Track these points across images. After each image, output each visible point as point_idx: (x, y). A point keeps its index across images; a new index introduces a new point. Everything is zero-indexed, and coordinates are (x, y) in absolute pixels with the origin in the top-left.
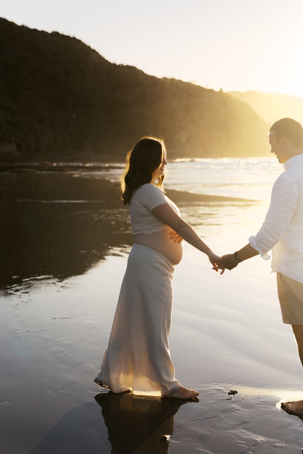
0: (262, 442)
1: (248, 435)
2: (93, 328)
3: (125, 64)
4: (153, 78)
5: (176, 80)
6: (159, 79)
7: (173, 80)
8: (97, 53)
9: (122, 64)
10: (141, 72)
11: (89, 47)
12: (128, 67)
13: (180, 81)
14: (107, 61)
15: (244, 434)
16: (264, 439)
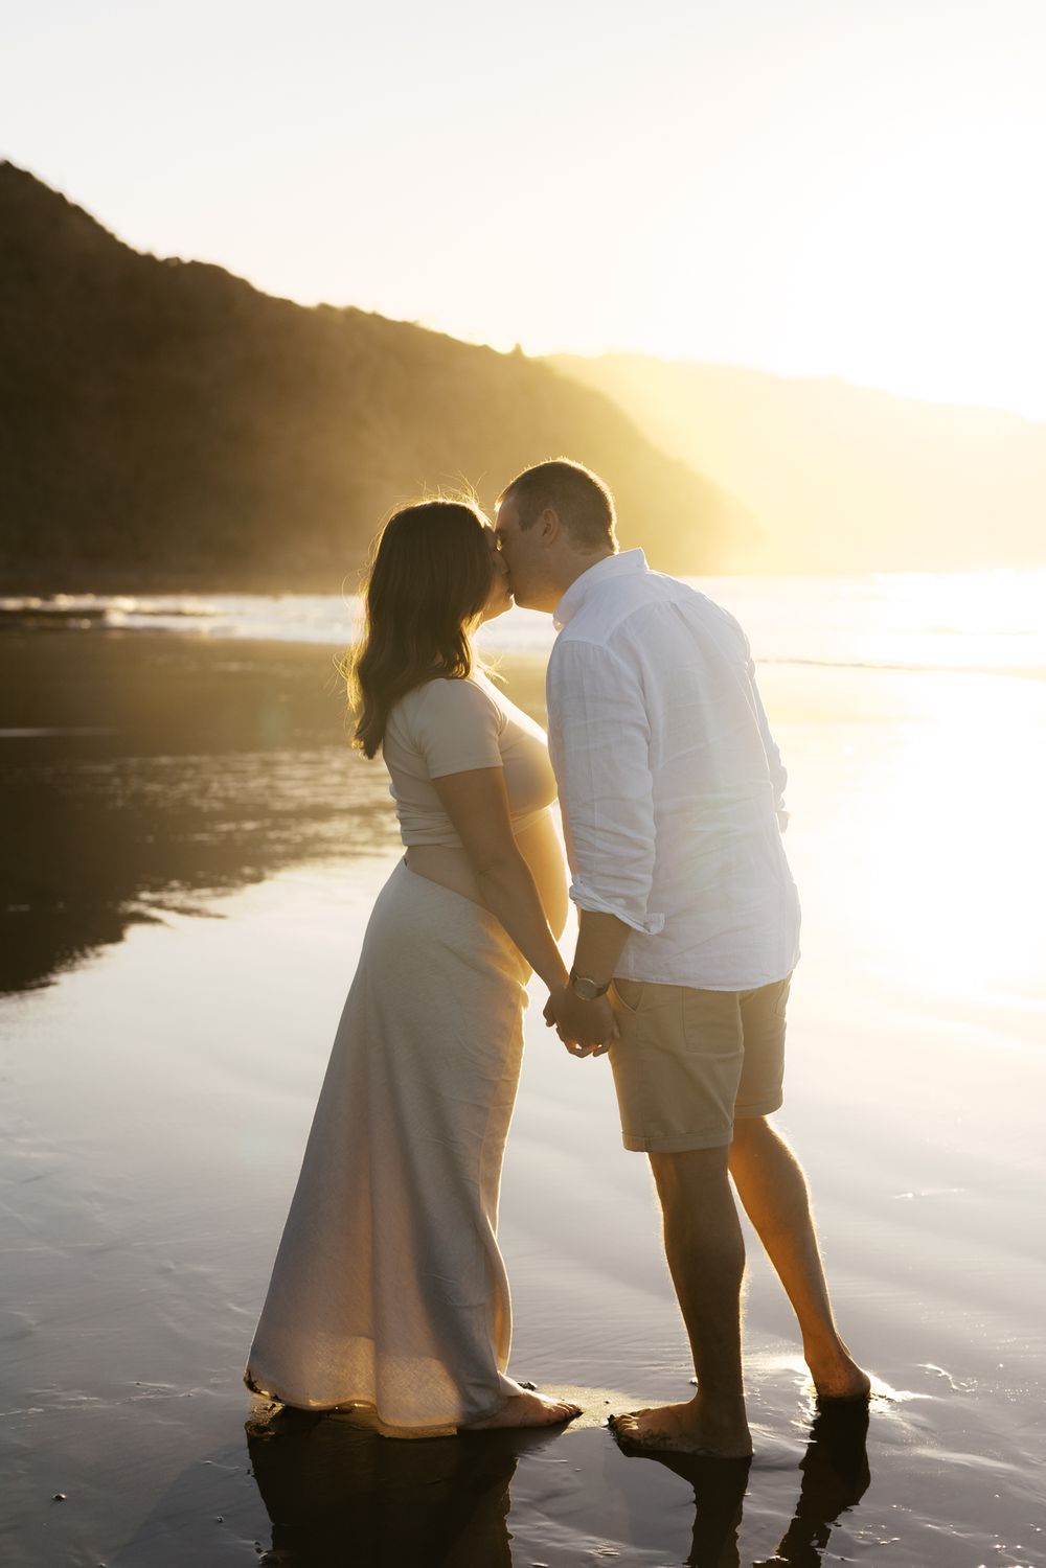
0: (610, 1560)
1: (562, 1536)
2: (37, 1178)
3: (186, 258)
4: (285, 306)
5: (361, 313)
6: (304, 312)
7: (352, 314)
8: (88, 220)
9: (178, 259)
10: (243, 286)
11: (60, 198)
12: (195, 266)
13: (376, 318)
14: (123, 247)
15: (549, 1535)
16: (619, 1549)
